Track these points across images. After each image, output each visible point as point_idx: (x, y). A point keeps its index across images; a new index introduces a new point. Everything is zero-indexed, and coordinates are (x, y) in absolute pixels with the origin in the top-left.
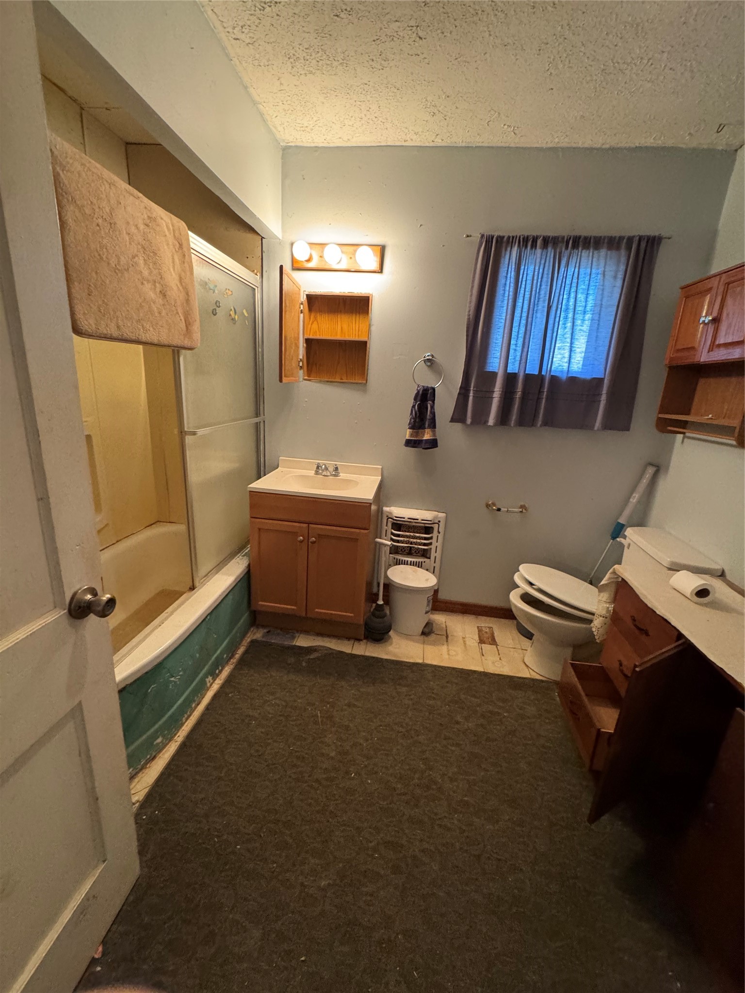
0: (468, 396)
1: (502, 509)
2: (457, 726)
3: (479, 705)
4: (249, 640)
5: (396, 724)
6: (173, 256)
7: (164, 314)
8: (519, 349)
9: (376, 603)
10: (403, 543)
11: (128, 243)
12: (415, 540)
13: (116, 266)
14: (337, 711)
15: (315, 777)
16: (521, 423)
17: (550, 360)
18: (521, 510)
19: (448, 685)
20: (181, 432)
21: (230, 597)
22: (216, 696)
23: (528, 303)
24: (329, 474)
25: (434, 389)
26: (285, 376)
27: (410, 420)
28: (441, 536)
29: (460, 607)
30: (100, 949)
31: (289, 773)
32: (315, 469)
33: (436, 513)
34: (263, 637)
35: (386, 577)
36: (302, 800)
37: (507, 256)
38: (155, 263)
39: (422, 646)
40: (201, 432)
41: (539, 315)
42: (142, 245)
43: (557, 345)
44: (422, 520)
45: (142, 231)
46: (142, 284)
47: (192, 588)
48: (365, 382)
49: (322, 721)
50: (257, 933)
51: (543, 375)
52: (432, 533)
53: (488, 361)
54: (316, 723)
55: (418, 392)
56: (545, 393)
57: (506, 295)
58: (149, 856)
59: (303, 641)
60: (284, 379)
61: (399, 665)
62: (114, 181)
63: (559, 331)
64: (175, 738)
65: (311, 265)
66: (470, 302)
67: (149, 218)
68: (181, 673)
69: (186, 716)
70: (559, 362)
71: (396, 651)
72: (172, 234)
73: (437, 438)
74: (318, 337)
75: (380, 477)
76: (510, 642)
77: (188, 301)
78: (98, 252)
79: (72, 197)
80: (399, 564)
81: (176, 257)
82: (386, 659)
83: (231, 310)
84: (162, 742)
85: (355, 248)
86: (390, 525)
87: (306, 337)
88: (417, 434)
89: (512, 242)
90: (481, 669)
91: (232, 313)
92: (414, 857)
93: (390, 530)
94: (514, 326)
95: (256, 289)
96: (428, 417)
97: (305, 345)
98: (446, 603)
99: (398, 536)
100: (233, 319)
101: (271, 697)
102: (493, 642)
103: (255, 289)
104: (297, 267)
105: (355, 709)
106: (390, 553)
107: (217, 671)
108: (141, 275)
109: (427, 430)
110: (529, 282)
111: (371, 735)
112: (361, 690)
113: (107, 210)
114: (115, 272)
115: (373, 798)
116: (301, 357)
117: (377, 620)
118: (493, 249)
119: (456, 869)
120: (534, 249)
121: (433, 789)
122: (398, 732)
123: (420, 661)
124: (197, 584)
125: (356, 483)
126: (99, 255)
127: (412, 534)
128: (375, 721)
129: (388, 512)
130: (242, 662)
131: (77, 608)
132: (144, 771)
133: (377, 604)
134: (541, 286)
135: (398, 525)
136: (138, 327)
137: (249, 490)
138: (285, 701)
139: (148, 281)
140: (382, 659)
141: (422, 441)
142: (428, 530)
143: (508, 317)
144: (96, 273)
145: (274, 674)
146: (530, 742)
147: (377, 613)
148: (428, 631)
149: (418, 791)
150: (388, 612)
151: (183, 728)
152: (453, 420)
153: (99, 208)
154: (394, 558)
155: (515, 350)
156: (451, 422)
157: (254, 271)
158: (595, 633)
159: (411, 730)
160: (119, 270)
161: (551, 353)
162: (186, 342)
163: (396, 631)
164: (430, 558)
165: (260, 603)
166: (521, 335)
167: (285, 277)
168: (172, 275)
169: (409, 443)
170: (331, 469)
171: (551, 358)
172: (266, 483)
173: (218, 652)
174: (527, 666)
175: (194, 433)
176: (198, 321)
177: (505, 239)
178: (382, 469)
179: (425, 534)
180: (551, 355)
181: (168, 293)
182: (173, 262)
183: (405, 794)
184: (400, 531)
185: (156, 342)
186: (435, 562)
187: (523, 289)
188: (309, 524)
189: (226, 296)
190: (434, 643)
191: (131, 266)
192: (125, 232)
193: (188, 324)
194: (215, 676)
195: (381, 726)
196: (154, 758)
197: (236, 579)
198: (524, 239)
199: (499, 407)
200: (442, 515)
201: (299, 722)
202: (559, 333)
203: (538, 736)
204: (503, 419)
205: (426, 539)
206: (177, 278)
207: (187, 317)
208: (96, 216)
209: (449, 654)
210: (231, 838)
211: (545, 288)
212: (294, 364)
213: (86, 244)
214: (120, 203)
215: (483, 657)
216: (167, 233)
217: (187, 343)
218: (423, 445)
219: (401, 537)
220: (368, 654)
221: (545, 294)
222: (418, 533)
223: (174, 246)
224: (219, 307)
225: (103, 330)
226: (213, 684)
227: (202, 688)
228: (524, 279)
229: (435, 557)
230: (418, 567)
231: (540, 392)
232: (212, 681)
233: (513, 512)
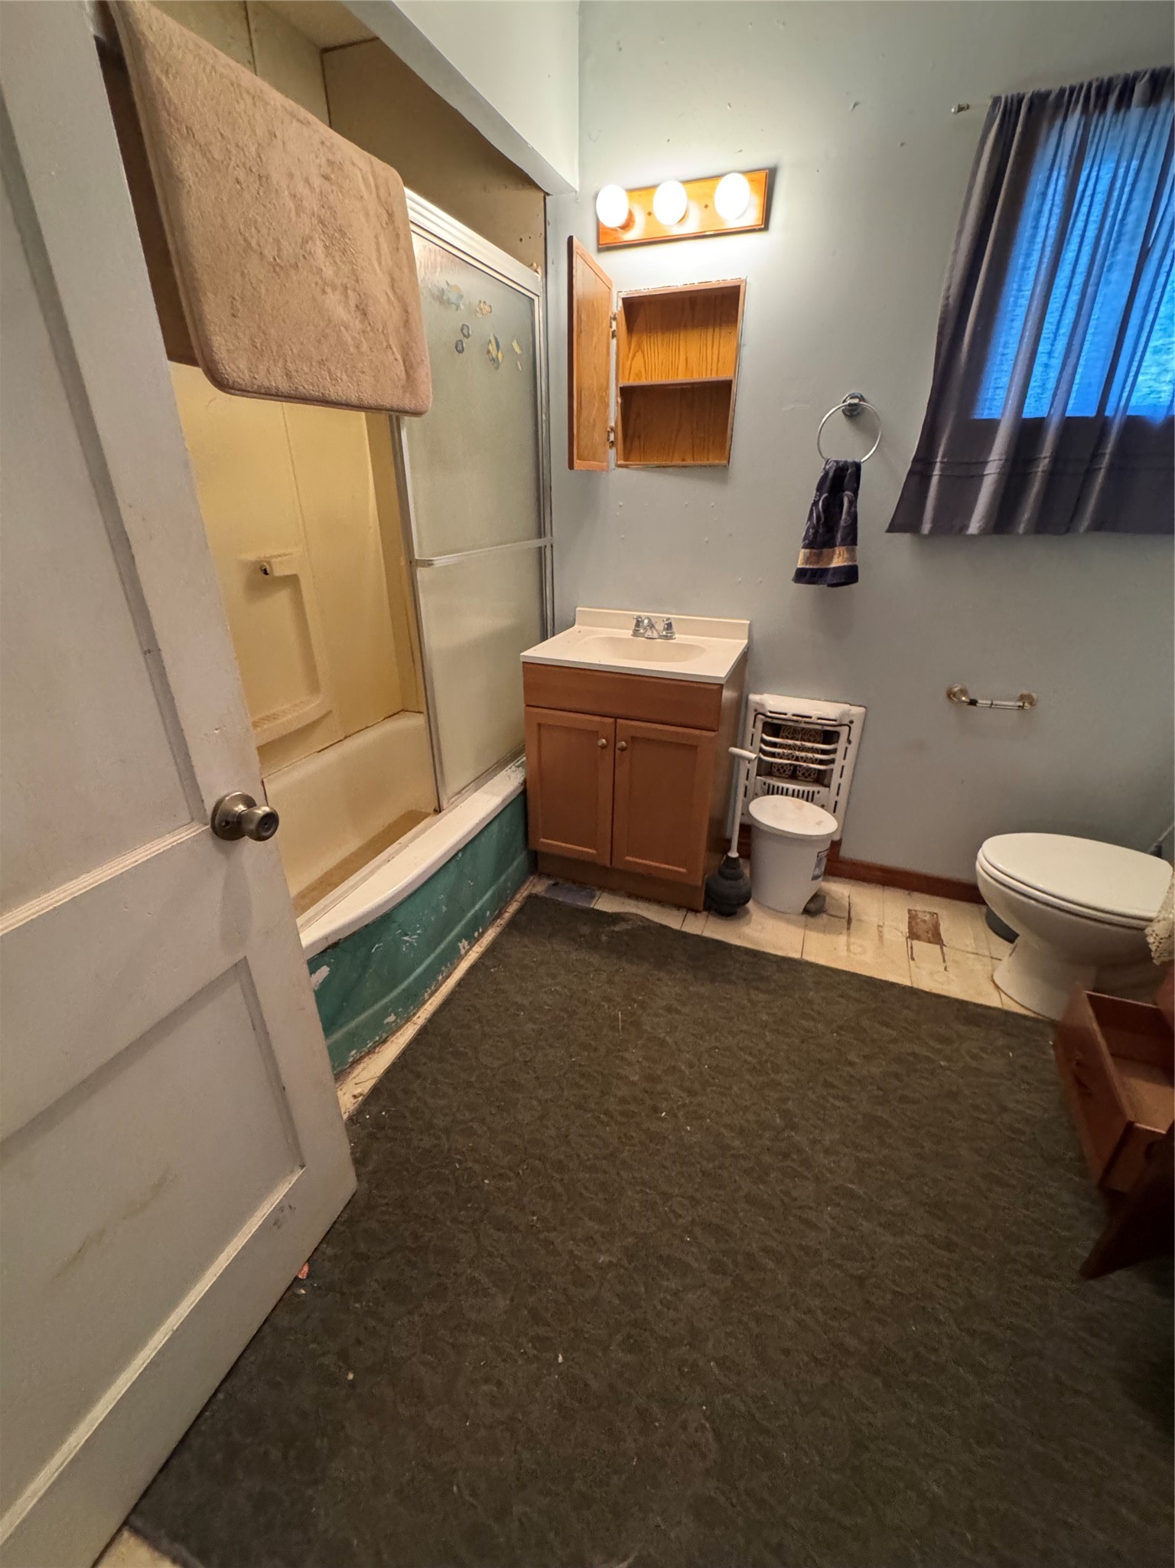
0: (929, 477)
1: (980, 701)
2: (848, 1069)
3: (894, 1041)
4: (525, 894)
5: (742, 1049)
6: (376, 237)
7: (365, 348)
8: (1056, 362)
9: (727, 854)
10: (781, 758)
11: (293, 213)
12: (803, 754)
13: (275, 259)
14: (648, 1015)
15: (605, 1107)
16: (1042, 526)
17: (1130, 379)
18: (1021, 704)
19: (840, 1000)
20: (411, 562)
21: (495, 827)
22: (473, 969)
23: (1090, 251)
24: (655, 635)
25: (857, 466)
26: (579, 458)
27: (808, 531)
28: (852, 749)
29: (879, 873)
30: (306, 1269)
31: (566, 1093)
32: (633, 627)
33: (846, 707)
34: (548, 890)
35: (746, 813)
36: (581, 1136)
37: (1053, 140)
38: (344, 252)
39: (801, 931)
40: (440, 562)
41: (1115, 276)
42: (319, 216)
43: (1152, 344)
44: (819, 719)
45: (318, 190)
46: (324, 292)
47: (438, 810)
48: (725, 462)
49: (623, 1028)
50: (502, 1303)
51: (1107, 417)
52: (837, 742)
53: (981, 396)
54: (614, 1028)
55: (826, 473)
56: (1107, 457)
57: (1039, 239)
58: (370, 1168)
59: (606, 904)
60: (577, 463)
61: (757, 957)
62: (261, 91)
63: (1162, 309)
64: (415, 1019)
65: (631, 236)
66: (953, 267)
67: (330, 163)
68: (419, 932)
69: (429, 991)
70: (1152, 383)
71: (756, 934)
72: (374, 195)
73: (857, 563)
74: (644, 381)
75: (746, 641)
76: (969, 943)
77: (406, 323)
78: (241, 234)
79: (187, 127)
80: (773, 794)
81: (382, 240)
82: (736, 946)
83: (490, 341)
84: (395, 1021)
85: (710, 183)
86: (759, 725)
87: (623, 383)
88: (819, 557)
89: (1069, 102)
90: (907, 983)
91: (492, 348)
92: (749, 1256)
93: (758, 733)
94: (1049, 310)
95: (536, 299)
96: (842, 523)
97: (619, 400)
98: (854, 864)
99: (774, 745)
100: (494, 360)
101: (550, 981)
102: (936, 938)
103: (533, 300)
104: (609, 243)
105: (676, 1016)
106: (757, 775)
107: (476, 934)
108: (321, 278)
109: (837, 550)
110: (1100, 198)
111: (699, 1060)
112: (691, 988)
113: (253, 149)
114: (275, 271)
115: (692, 1154)
116: (612, 424)
117: (728, 883)
118: (1019, 129)
119: (818, 1290)
120: (1123, 111)
121: (793, 1160)
122: (746, 1061)
123: (797, 956)
124: (444, 804)
125: (702, 650)
126: (245, 240)
127: (798, 743)
128: (707, 1038)
129: (758, 703)
130: (512, 925)
131: (224, 824)
132: (371, 1056)
133: (728, 857)
134: (1129, 202)
135: (775, 727)
136: (321, 374)
137: (522, 660)
138: (570, 989)
139: (334, 288)
140: (730, 945)
141: (826, 570)
142: (829, 736)
143: (1038, 289)
144: (243, 274)
145: (557, 947)
146: (984, 1116)
147: (728, 871)
148: (815, 908)
149: (767, 1159)
150: (747, 872)
151: (425, 1007)
152: (893, 528)
153: (237, 146)
154: (765, 784)
155: (1046, 366)
156: (889, 531)
157: (532, 265)
158: (1153, 948)
159: (766, 1061)
160: (281, 267)
161: (1135, 364)
162: (407, 401)
163: (758, 902)
164: (829, 787)
165: (543, 840)
166: (1065, 329)
167: (577, 260)
168: (376, 274)
169: (802, 576)
170: (660, 626)
171: (1132, 374)
172: (552, 651)
173: (477, 907)
174: (997, 987)
175: (428, 564)
176: (427, 362)
177: (1052, 97)
178: (750, 625)
179: (824, 743)
180: (1134, 369)
181: (371, 309)
182: (378, 250)
183: (744, 1157)
184: (777, 737)
185: (354, 400)
186: (838, 794)
187: (1082, 217)
188: (616, 718)
189: (479, 315)
190: (825, 930)
191: (301, 257)
192: (286, 193)
193: (409, 368)
194: (473, 942)
195: (716, 1048)
196: (385, 1041)
197: (503, 801)
198: (1099, 88)
199: (995, 492)
200: (857, 711)
201: (587, 1023)
202: (1160, 314)
203: (1004, 1109)
204: (1002, 520)
205: (824, 752)
206: (386, 280)
207: (407, 354)
208: (232, 163)
209: (848, 950)
210: (477, 1168)
211: (1140, 207)
212: (598, 436)
213: (219, 220)
214: (275, 136)
215: (912, 962)
216: (365, 194)
217: (408, 403)
218: (829, 578)
219: (780, 747)
220: (707, 934)
221: (1139, 220)
222: (809, 741)
223: (378, 217)
224: (468, 336)
225: (262, 380)
226: (471, 952)
227: (452, 956)
228: (1089, 192)
229: (840, 785)
230: (807, 800)
231: (1096, 455)
232: (468, 947)
233: (1005, 708)
